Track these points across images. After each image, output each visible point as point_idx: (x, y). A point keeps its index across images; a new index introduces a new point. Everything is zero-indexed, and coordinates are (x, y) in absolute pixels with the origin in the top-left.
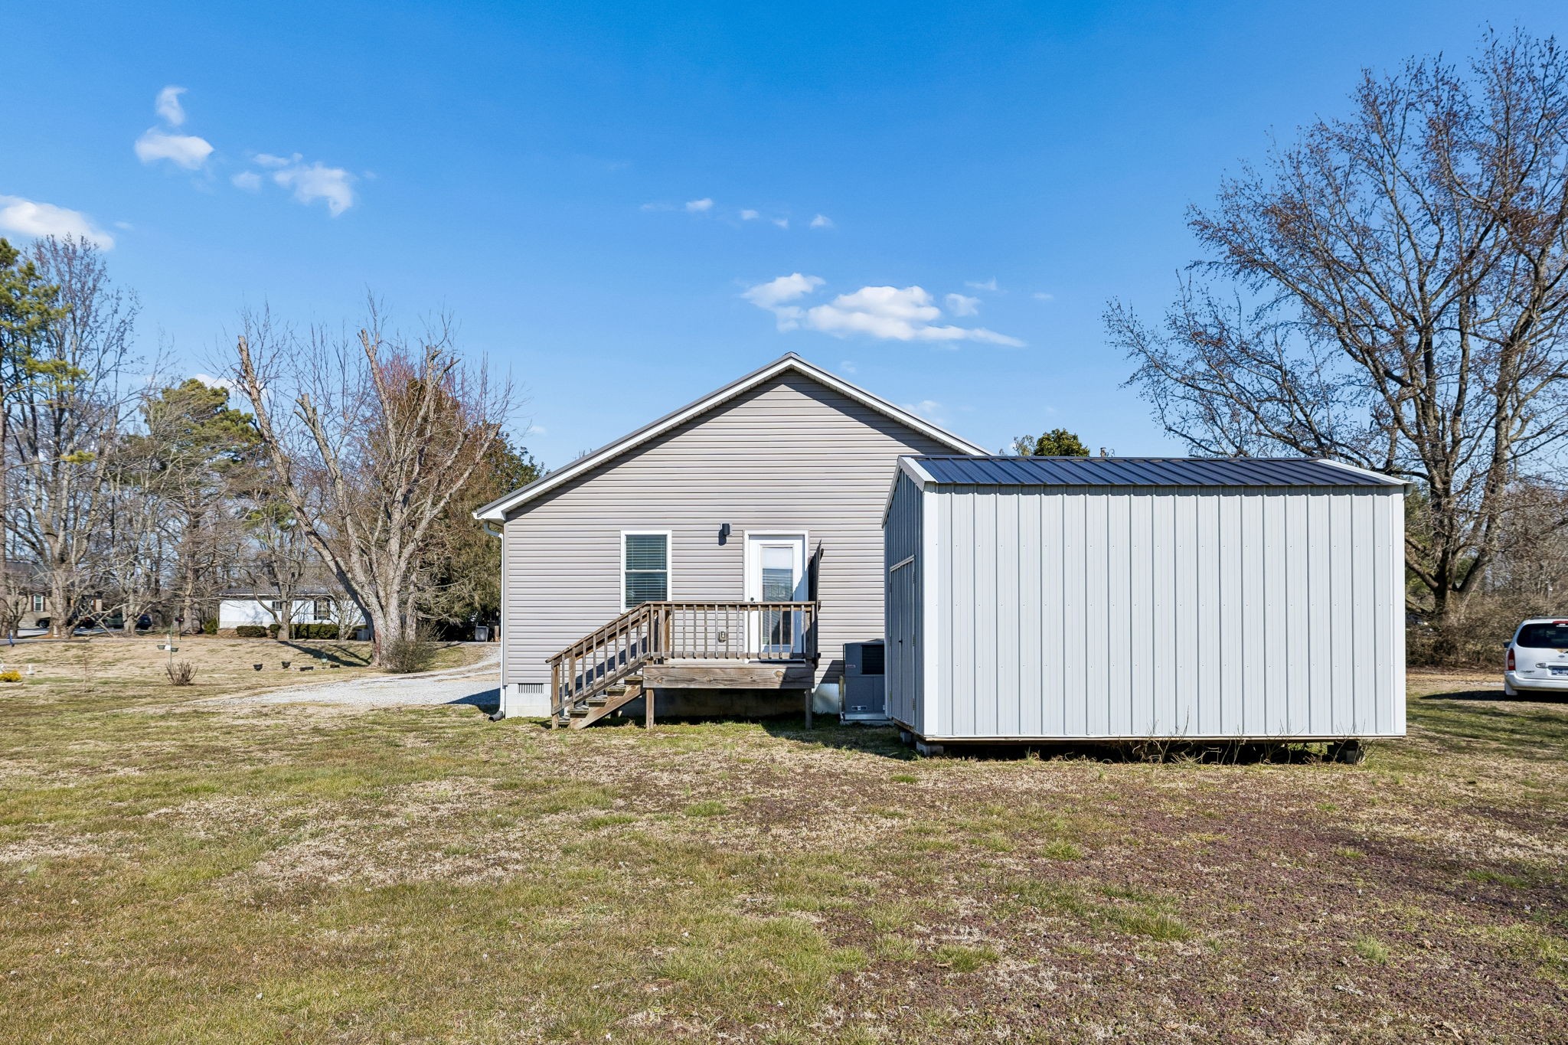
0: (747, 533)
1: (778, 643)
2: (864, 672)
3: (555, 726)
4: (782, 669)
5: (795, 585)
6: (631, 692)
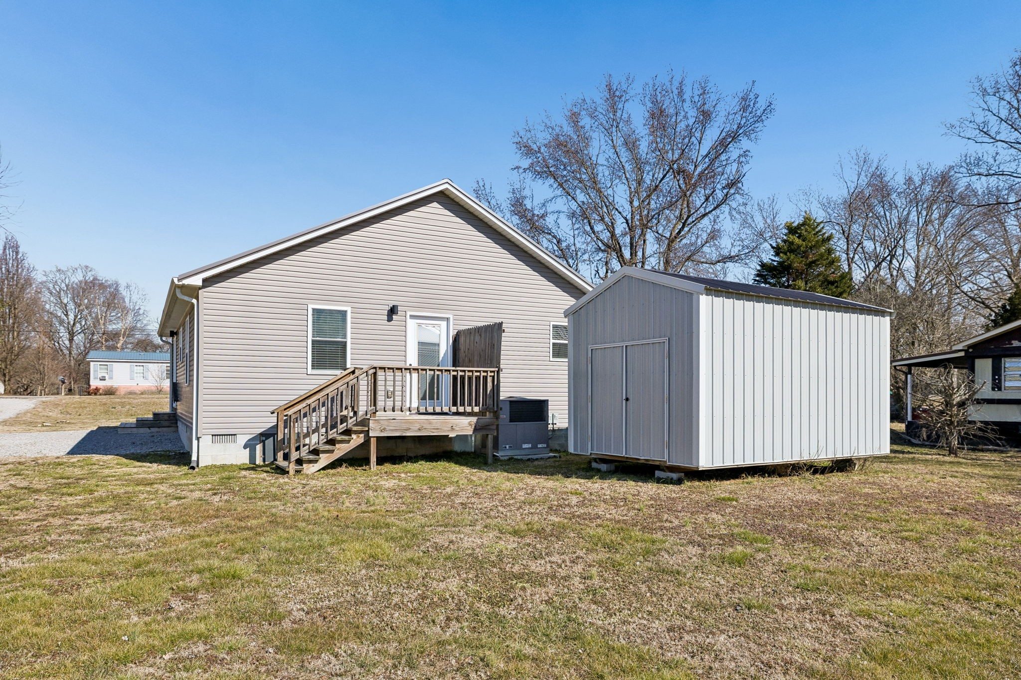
0: (409, 314)
1: (434, 399)
2: (511, 421)
3: (292, 472)
4: (474, 419)
5: (442, 355)
6: (357, 440)
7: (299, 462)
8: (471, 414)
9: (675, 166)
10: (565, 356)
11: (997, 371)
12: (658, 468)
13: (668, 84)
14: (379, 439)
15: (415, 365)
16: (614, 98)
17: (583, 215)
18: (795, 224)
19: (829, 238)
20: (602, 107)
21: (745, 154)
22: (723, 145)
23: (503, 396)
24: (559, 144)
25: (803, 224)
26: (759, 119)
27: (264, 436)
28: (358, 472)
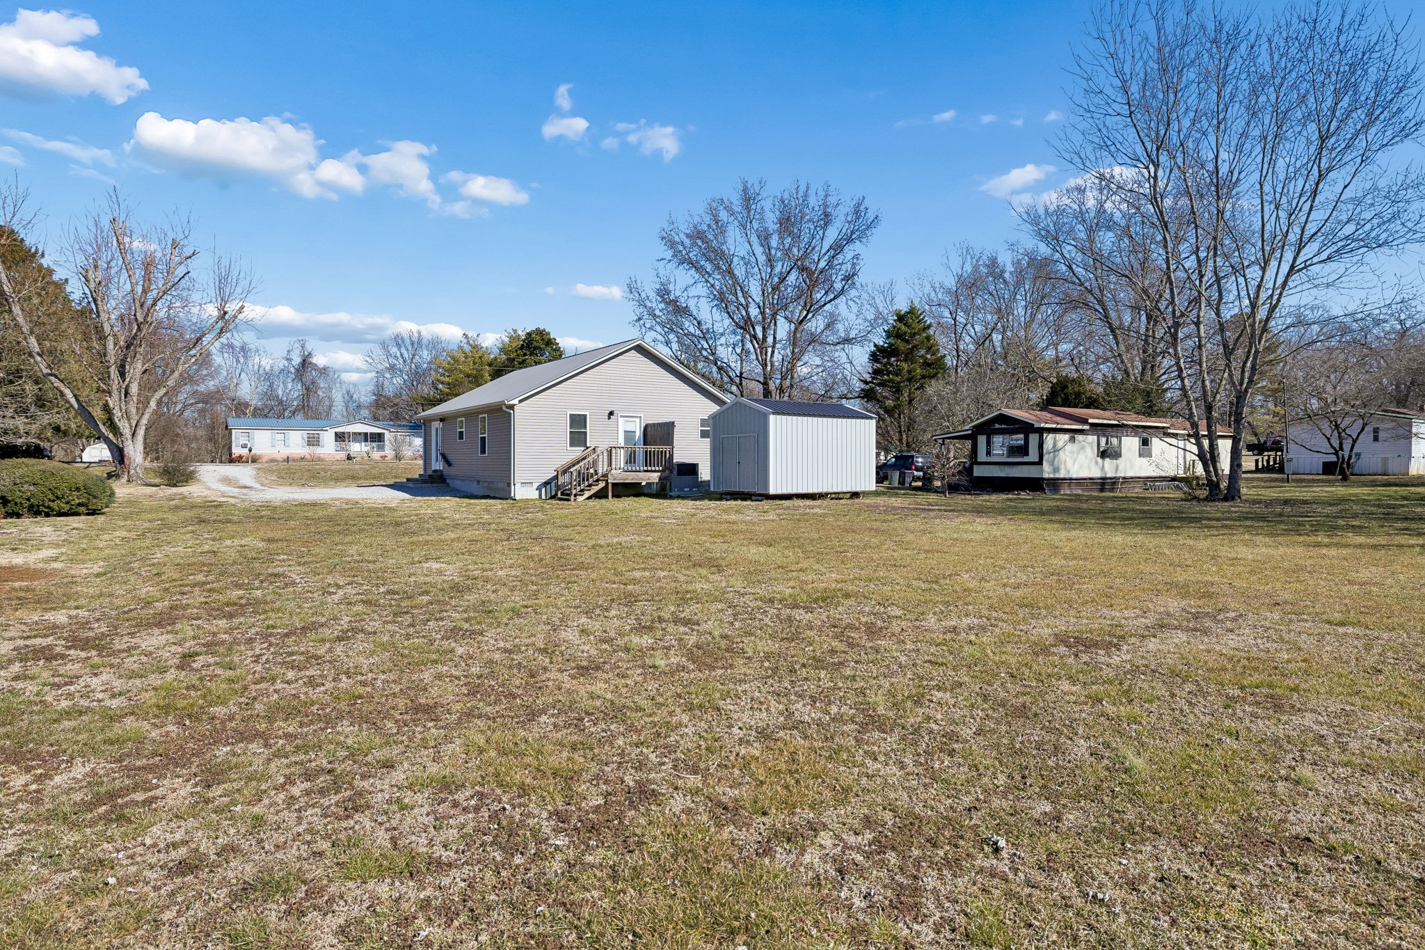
0: (620, 414)
2: (678, 475)
3: (572, 500)
4: (658, 474)
5: (637, 438)
6: (602, 484)
7: (575, 495)
8: (658, 471)
9: (799, 263)
10: (708, 437)
11: (989, 443)
12: (754, 495)
13: (794, 192)
14: (613, 484)
15: (623, 445)
16: (748, 199)
17: (721, 300)
18: (903, 312)
19: (929, 327)
20: (737, 208)
21: (857, 257)
22: (838, 248)
23: (675, 461)
24: (697, 235)
25: (908, 313)
26: (869, 227)
27: (546, 484)
28: (603, 501)
